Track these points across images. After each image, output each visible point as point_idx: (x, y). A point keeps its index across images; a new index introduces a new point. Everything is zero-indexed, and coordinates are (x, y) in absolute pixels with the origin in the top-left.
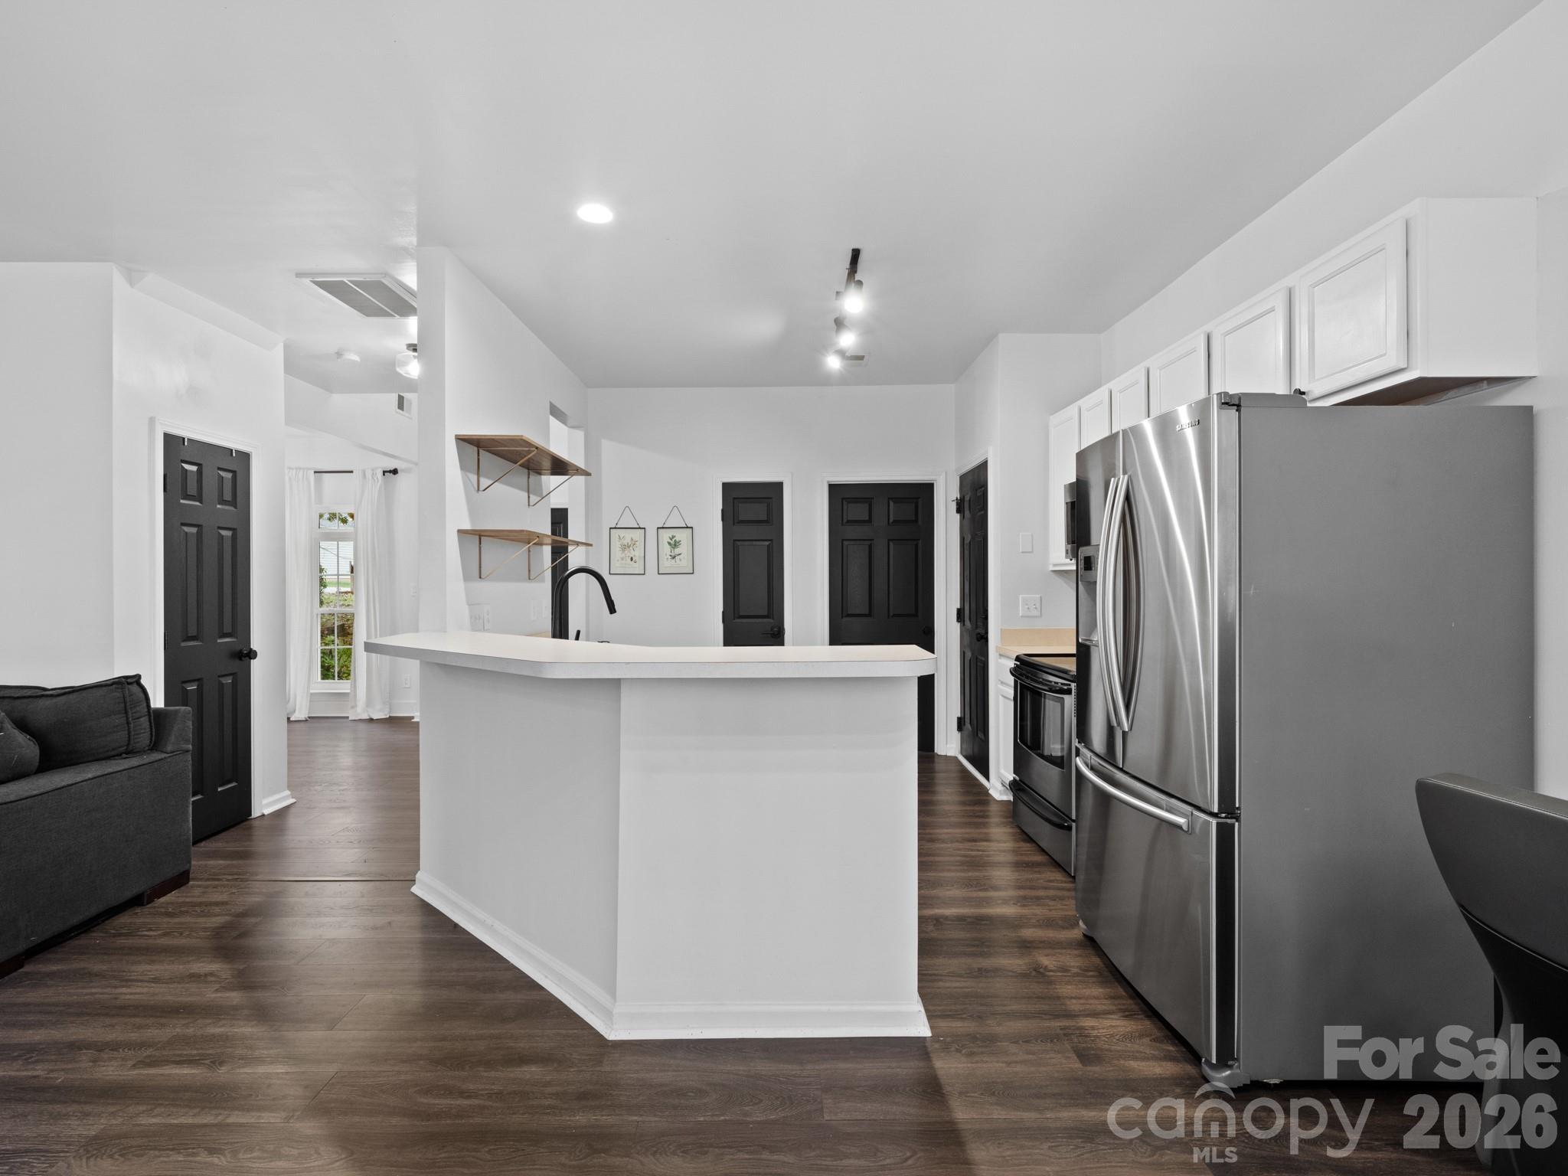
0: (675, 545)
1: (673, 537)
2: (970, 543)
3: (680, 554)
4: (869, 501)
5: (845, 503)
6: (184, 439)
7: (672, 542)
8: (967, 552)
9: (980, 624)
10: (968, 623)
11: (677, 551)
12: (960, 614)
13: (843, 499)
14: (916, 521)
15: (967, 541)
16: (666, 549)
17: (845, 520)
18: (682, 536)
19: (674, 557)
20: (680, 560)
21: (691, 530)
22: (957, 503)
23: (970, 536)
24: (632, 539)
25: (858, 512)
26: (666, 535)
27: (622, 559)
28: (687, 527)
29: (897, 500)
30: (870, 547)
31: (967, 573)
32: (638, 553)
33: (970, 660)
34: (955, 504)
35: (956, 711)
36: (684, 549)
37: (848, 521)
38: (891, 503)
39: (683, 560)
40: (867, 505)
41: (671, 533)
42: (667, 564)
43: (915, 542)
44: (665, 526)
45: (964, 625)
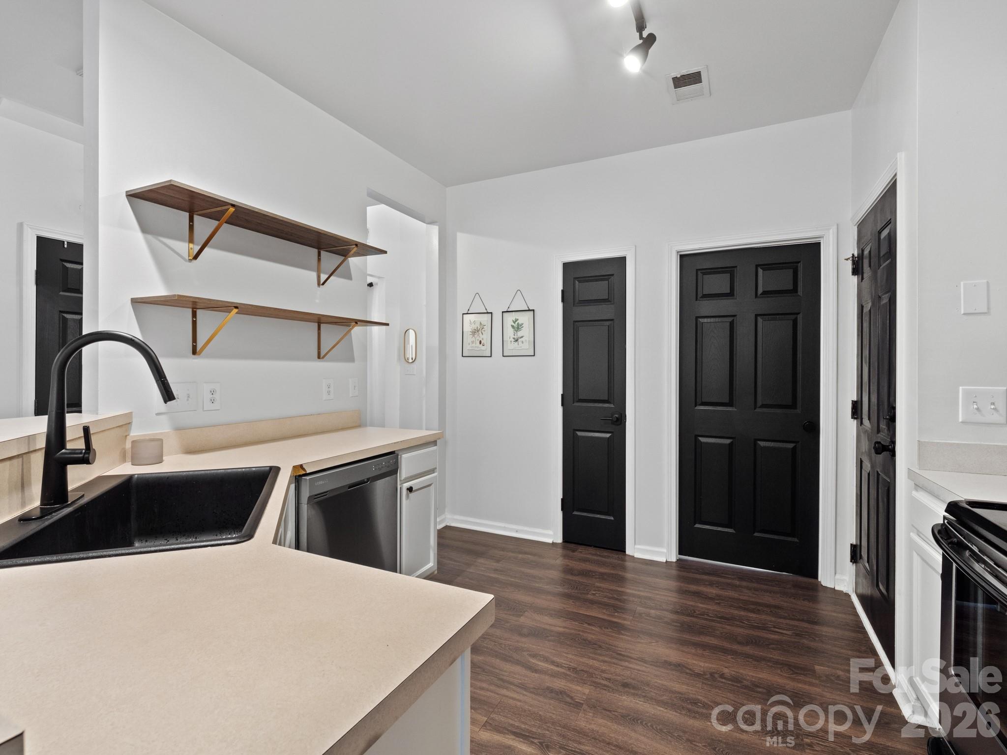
0: (518, 328)
1: (517, 320)
2: (870, 310)
3: (522, 337)
4: (730, 271)
5: (700, 274)
6: (64, 242)
7: (515, 325)
8: (866, 325)
9: (883, 426)
10: (866, 421)
11: (520, 334)
12: (856, 409)
13: (697, 270)
14: (795, 290)
15: (866, 309)
16: (510, 332)
17: (700, 295)
18: (525, 319)
19: (517, 340)
20: (523, 342)
21: (532, 312)
22: (853, 261)
23: (870, 304)
24: (481, 324)
25: (717, 283)
26: (509, 319)
27: (473, 342)
28: (529, 310)
29: (767, 267)
30: (732, 324)
31: (866, 353)
32: (486, 337)
33: (869, 474)
34: (850, 262)
35: (850, 537)
36: (526, 332)
37: (706, 296)
38: (760, 271)
39: (524, 343)
40: (728, 275)
41: (513, 316)
42: (511, 347)
43: (793, 317)
44: (509, 310)
45: (862, 423)
